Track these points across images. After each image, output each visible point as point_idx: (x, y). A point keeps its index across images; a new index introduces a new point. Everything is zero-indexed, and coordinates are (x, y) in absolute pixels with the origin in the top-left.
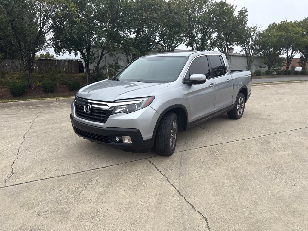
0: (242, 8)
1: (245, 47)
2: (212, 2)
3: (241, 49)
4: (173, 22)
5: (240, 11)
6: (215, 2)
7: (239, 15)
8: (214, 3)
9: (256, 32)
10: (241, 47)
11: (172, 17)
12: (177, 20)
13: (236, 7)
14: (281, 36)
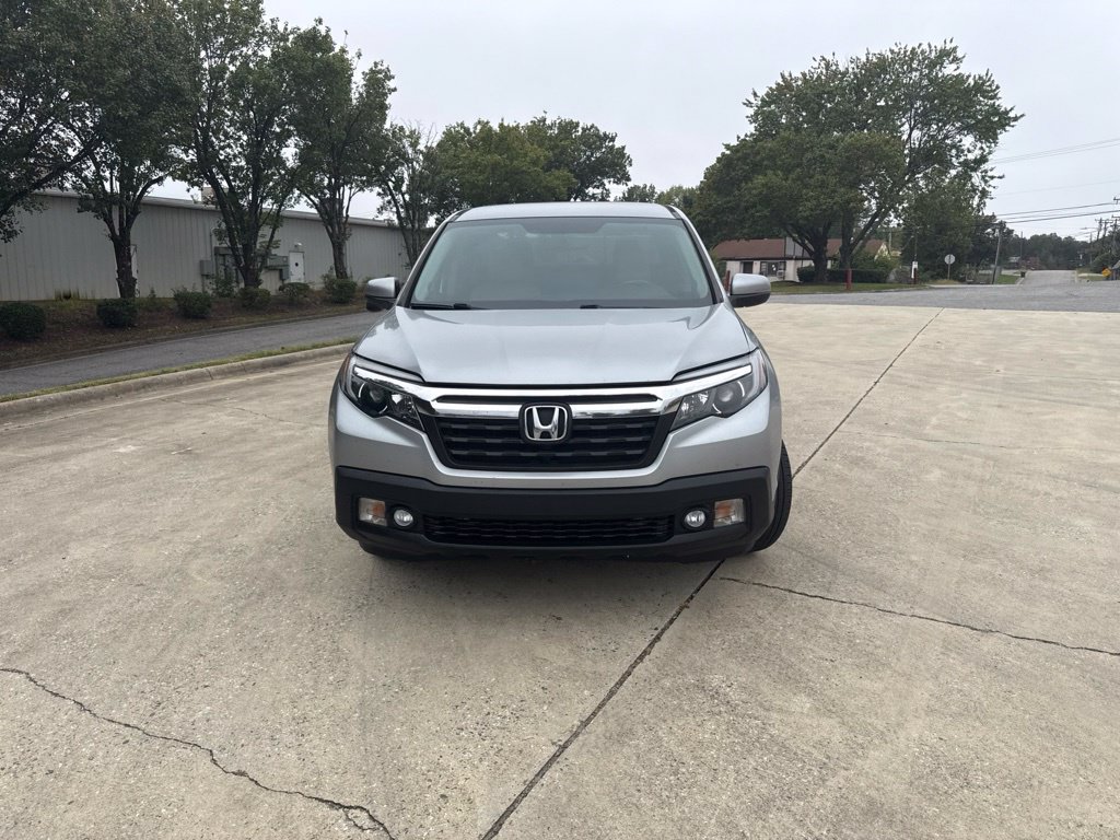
0: (376, 64)
1: (393, 198)
2: (276, 27)
3: (379, 202)
4: (153, 83)
5: (367, 71)
6: (286, 29)
7: (365, 85)
8: (281, 28)
9: (421, 147)
10: (379, 194)
11: (144, 63)
12: (168, 77)
13: (359, 55)
14: (495, 166)
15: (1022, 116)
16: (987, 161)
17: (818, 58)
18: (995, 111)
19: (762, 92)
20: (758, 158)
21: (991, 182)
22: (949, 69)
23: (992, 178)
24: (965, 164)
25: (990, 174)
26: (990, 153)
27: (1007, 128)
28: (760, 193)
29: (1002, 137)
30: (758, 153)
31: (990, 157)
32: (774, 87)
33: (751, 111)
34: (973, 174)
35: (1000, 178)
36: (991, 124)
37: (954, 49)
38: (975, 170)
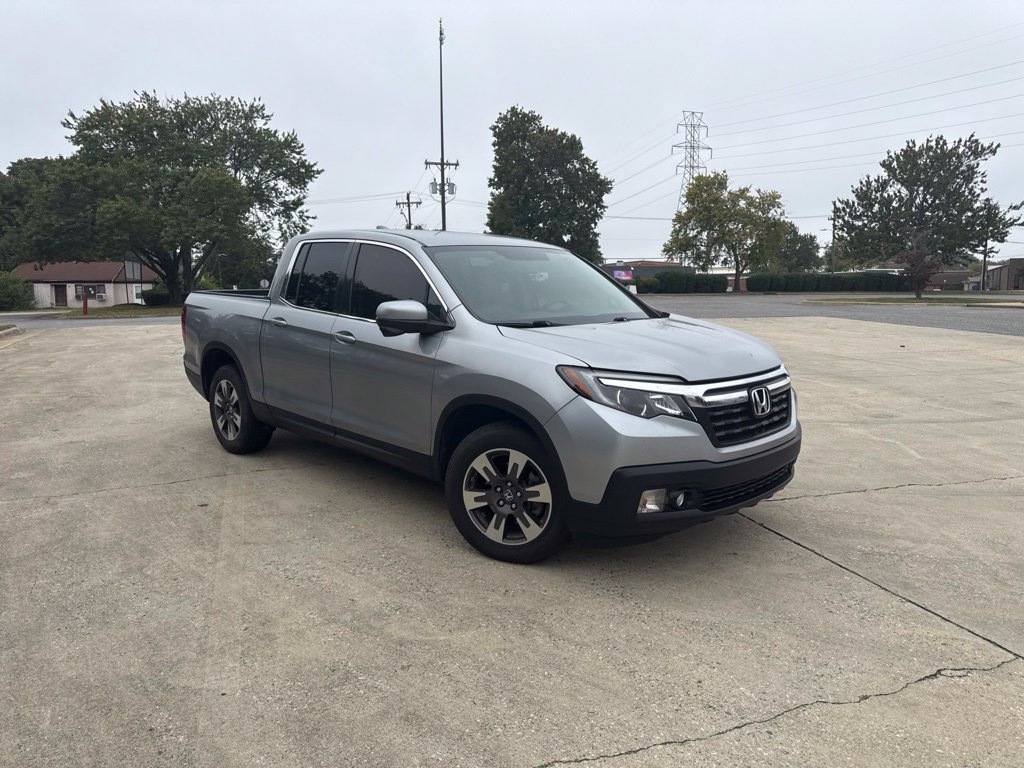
15: (322, 171)
16: (302, 204)
17: (140, 93)
18: (303, 164)
19: (81, 114)
20: (99, 182)
21: (310, 221)
22: (259, 124)
23: (308, 217)
24: (284, 204)
25: (306, 214)
26: (304, 197)
27: (314, 179)
28: (116, 218)
29: (310, 185)
30: (96, 176)
31: (304, 201)
32: (93, 111)
33: (73, 133)
34: (293, 213)
35: (314, 218)
36: (302, 175)
37: (263, 108)
38: (294, 210)
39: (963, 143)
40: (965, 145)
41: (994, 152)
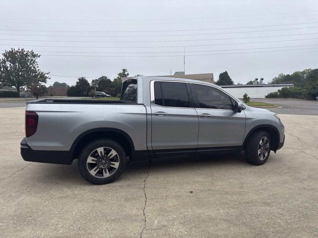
39: (29, 52)
40: (30, 53)
41: (39, 57)
